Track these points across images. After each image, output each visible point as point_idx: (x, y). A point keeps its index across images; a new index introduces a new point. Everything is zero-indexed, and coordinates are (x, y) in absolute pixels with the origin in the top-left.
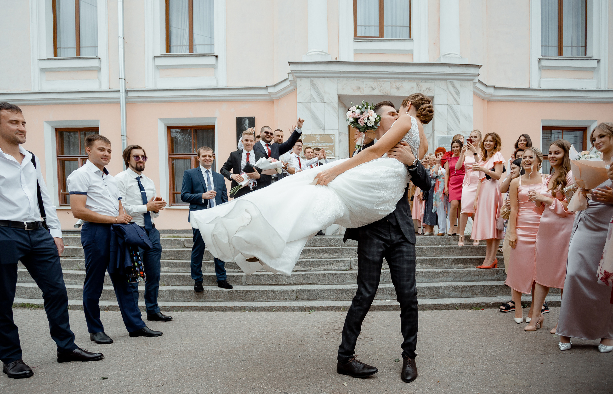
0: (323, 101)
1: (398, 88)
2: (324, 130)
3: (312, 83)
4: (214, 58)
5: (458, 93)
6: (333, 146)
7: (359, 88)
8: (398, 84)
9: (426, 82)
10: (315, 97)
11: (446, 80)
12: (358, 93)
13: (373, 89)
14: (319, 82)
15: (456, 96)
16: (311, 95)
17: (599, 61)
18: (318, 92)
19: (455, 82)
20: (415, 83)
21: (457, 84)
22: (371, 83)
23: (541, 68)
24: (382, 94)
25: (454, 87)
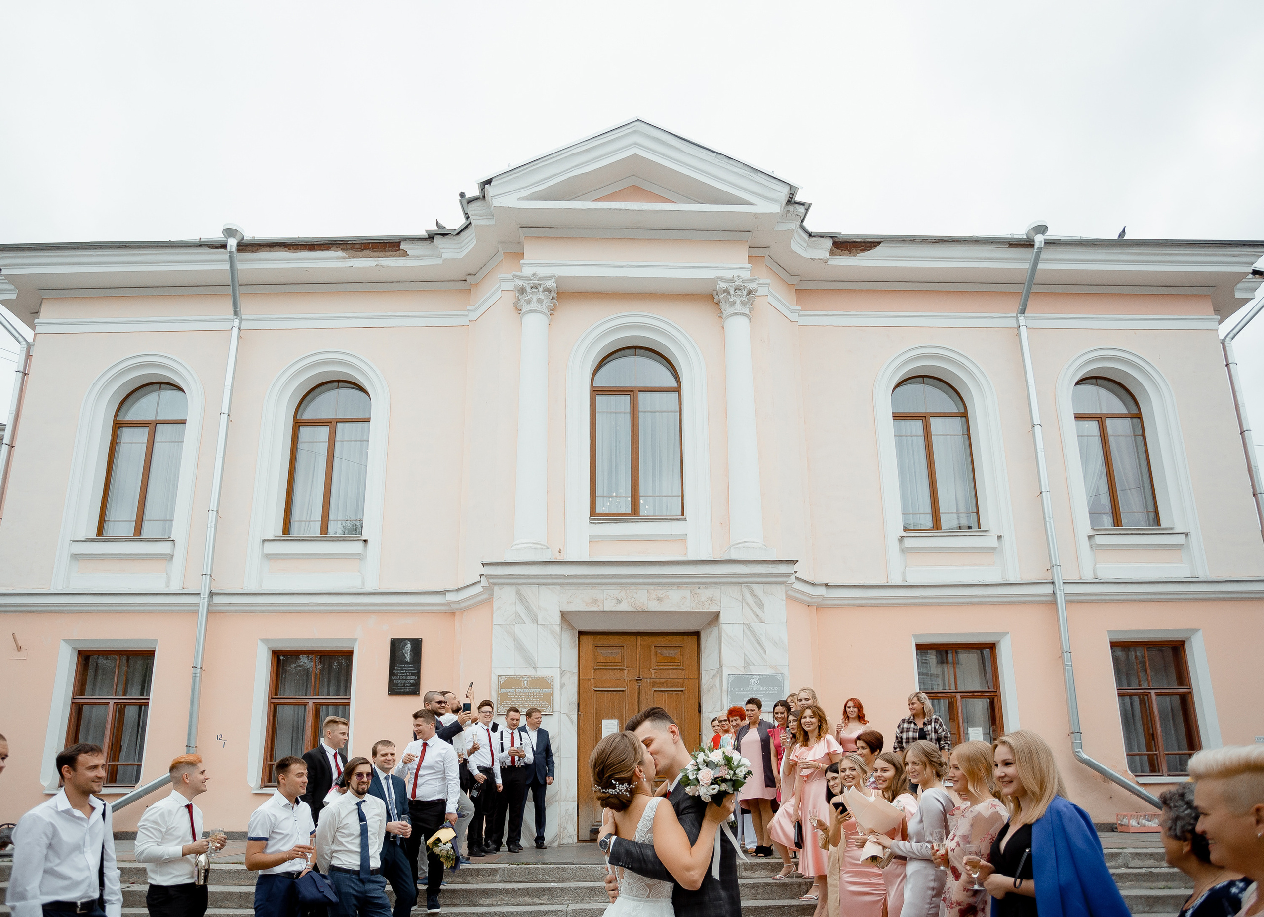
0: (535, 621)
1: (659, 600)
2: (535, 668)
3: (519, 594)
4: (361, 544)
5: (761, 605)
6: (552, 694)
7: (595, 601)
8: (661, 592)
9: (706, 588)
10: (523, 616)
11: (740, 584)
12: (594, 608)
13: (619, 602)
14: (529, 592)
15: (757, 609)
16: (517, 613)
17: (1000, 537)
18: (528, 608)
19: (755, 587)
20: (689, 591)
21: (758, 589)
22: (614, 592)
23: (904, 551)
24: (633, 610)
25: (754, 595)
